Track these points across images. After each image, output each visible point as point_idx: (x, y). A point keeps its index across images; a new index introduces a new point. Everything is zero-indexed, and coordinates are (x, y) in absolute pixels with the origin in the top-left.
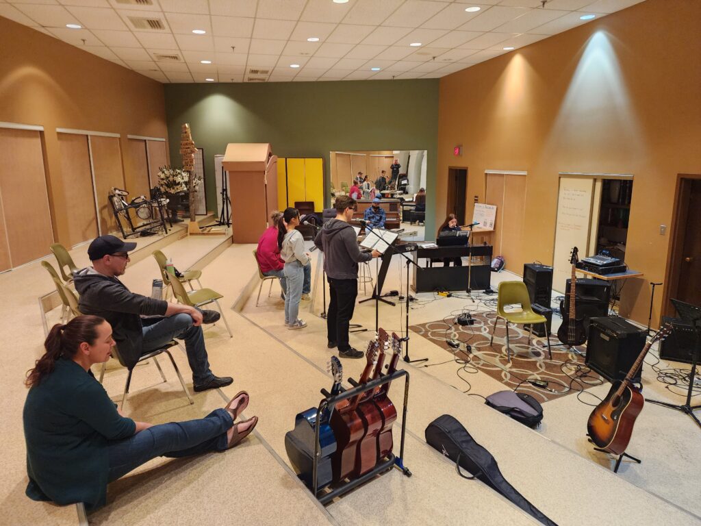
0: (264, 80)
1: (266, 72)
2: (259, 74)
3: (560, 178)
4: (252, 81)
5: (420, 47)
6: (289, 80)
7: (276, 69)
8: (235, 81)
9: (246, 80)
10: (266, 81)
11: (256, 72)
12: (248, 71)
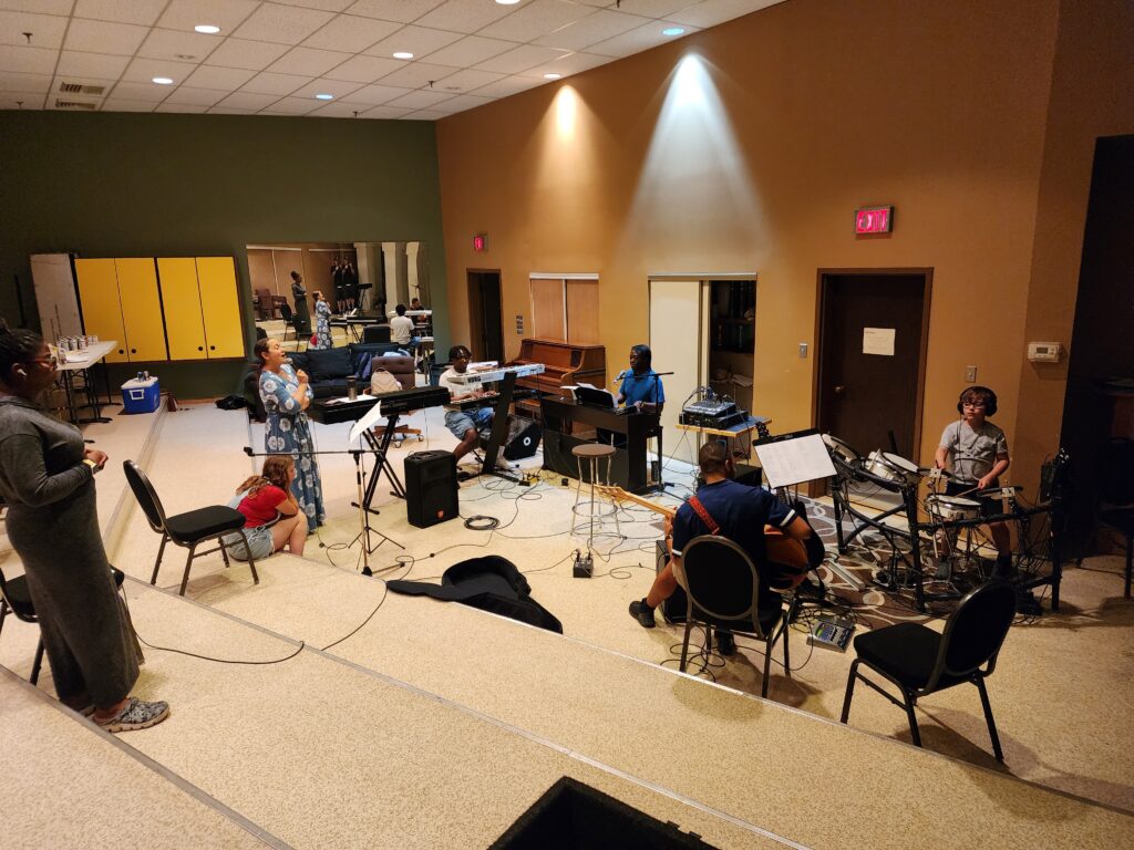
0: (93, 106)
1: (99, 90)
2: (81, 92)
3: (649, 282)
4: (64, 108)
5: (412, 62)
6: (148, 108)
7: (121, 85)
8: (25, 106)
9: (51, 106)
10: (97, 109)
11: (76, 88)
12: (58, 85)
